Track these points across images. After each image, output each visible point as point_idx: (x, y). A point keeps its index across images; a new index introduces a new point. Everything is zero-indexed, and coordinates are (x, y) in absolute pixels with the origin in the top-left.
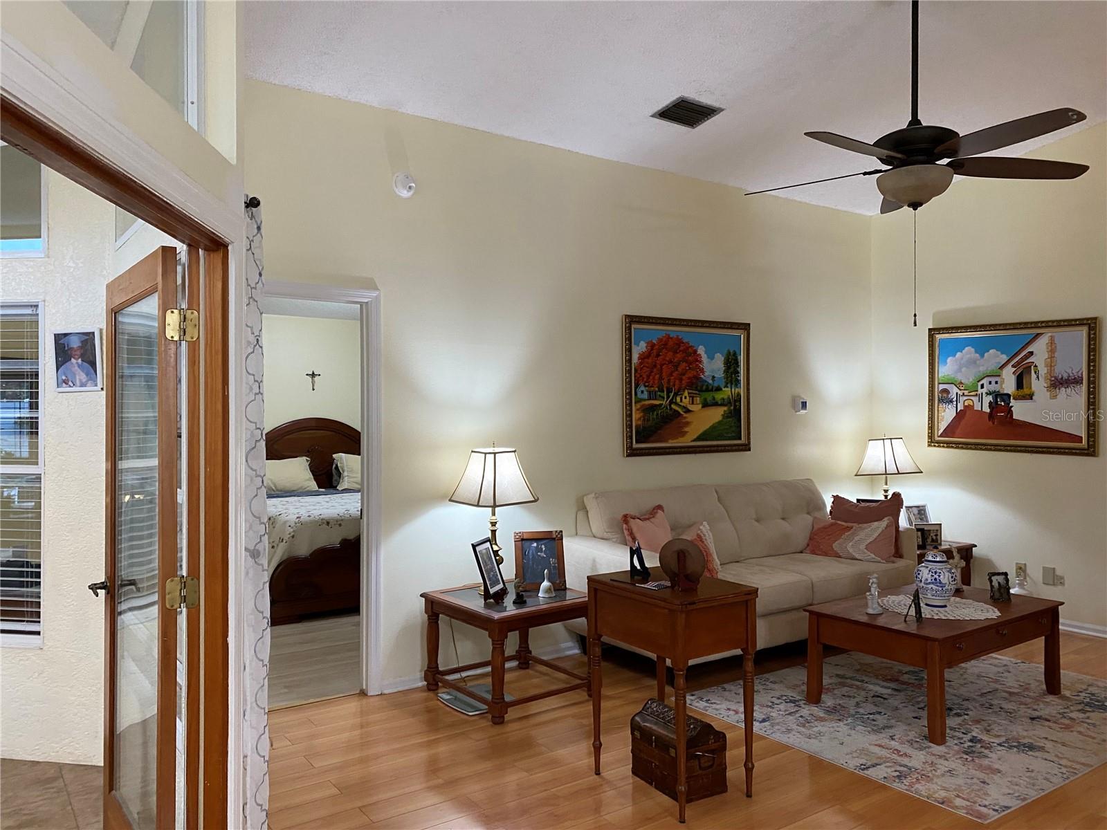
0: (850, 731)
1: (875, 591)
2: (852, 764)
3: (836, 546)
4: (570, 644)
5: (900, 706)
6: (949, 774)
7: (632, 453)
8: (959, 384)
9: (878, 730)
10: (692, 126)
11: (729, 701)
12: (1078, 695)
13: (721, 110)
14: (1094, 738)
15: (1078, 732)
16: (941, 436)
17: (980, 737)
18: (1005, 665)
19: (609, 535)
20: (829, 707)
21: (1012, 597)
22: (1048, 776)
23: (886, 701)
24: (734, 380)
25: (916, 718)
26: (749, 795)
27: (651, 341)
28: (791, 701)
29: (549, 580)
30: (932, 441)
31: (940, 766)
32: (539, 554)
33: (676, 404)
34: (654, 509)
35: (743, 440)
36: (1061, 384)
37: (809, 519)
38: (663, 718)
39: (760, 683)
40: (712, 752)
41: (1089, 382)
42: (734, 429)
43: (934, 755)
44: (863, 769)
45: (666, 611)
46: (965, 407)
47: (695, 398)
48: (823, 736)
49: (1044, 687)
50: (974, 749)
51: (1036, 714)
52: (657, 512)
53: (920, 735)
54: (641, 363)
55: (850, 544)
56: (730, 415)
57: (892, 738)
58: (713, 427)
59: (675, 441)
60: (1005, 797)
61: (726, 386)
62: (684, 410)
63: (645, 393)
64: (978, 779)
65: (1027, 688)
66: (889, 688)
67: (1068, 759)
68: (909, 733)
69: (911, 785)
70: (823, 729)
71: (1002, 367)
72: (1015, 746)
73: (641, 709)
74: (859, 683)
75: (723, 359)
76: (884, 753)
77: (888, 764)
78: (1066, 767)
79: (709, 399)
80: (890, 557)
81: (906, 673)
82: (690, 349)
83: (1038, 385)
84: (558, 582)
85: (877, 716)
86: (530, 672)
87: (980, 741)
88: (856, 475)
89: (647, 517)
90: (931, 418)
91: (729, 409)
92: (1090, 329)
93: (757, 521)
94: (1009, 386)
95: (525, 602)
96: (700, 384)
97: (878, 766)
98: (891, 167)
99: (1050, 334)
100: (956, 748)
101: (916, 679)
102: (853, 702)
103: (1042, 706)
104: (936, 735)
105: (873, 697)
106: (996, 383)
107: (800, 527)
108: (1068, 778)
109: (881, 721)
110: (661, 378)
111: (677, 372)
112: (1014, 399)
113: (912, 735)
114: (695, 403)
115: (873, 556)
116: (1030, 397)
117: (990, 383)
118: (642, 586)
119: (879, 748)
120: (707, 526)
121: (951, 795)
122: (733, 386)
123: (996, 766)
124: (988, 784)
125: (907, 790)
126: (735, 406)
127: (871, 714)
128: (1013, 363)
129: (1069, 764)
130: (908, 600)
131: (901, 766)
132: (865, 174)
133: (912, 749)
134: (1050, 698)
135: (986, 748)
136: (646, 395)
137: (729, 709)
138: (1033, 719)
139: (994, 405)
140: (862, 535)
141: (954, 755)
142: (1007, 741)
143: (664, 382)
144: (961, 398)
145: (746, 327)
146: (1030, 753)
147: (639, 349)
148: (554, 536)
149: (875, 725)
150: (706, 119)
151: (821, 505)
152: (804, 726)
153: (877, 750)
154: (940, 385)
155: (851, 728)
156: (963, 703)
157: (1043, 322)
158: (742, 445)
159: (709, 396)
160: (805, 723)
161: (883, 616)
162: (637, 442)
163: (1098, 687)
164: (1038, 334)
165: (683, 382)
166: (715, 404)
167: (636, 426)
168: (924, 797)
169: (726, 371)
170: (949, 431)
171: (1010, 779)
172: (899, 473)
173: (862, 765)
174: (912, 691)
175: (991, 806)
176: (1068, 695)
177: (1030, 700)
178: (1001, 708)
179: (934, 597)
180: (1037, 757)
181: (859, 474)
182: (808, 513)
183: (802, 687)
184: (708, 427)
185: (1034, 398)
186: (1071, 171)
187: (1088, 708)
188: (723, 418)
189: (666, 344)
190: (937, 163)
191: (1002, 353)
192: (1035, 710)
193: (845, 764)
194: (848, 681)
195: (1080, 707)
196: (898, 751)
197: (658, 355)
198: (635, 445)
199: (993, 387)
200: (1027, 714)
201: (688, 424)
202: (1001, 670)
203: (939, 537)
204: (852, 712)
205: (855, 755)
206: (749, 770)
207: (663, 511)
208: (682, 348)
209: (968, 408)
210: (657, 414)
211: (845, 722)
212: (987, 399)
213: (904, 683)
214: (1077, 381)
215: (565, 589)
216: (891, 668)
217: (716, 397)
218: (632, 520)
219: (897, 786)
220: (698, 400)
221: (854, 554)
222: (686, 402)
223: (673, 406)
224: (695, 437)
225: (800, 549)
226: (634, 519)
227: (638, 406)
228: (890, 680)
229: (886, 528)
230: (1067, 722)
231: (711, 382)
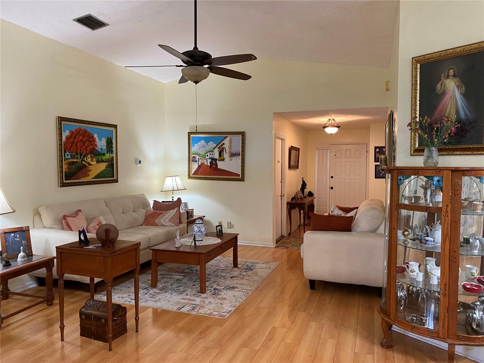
0: (171, 296)
1: (178, 237)
2: (175, 308)
3: (156, 221)
4: (31, 282)
5: (187, 282)
6: (209, 304)
7: (63, 185)
8: (199, 155)
9: (181, 293)
10: (93, 29)
11: (118, 294)
12: (243, 266)
13: (108, 25)
14: (251, 280)
15: (246, 279)
16: (193, 175)
17: (217, 288)
18: (219, 260)
19: (54, 226)
20: (160, 288)
21: (223, 234)
22: (241, 297)
23: (181, 281)
24: (110, 150)
25: (193, 285)
26: (137, 331)
27: (72, 130)
28: (145, 289)
29: (24, 252)
30: (189, 177)
31: (206, 302)
32: (15, 239)
33: (84, 161)
34: (77, 212)
35: (115, 178)
36: (233, 155)
37: (144, 211)
38: (96, 307)
39: (129, 283)
40: (121, 316)
41: (242, 155)
42: (111, 172)
43: (203, 298)
44: (180, 309)
45: (101, 257)
46: (201, 163)
47: (93, 159)
48: (161, 300)
49: (233, 265)
50: (215, 292)
51: (232, 276)
52: (79, 213)
53: (197, 291)
54: (67, 141)
55: (162, 220)
56: (109, 166)
57: (187, 295)
58: (101, 172)
59: (84, 179)
60: (229, 307)
61: (107, 153)
62: (88, 164)
63: (69, 156)
64: (219, 303)
65: (227, 267)
66: (181, 276)
67: (245, 289)
68: (193, 292)
69: (198, 311)
70: (161, 297)
71: (214, 149)
72: (228, 289)
73: (84, 305)
74: (170, 276)
75: (106, 140)
76: (186, 301)
77: (188, 305)
78: (245, 292)
79: (100, 159)
80: (178, 224)
81: (186, 269)
82: (90, 135)
83: (226, 156)
84: (28, 252)
85: (180, 288)
86: (9, 300)
87: (217, 289)
88: (161, 191)
89: (74, 216)
90: (189, 168)
91: (108, 164)
92: (242, 136)
93: (123, 213)
94: (216, 156)
95: (11, 265)
96: (95, 152)
97: (185, 307)
98: (186, 65)
99: (230, 137)
100: (210, 293)
101: (190, 271)
102: (169, 284)
103: (233, 272)
104: (203, 291)
105: (176, 280)
106: (212, 154)
107: (141, 215)
108: (246, 296)
109: (181, 289)
110: (77, 149)
111: (84, 146)
112: (219, 160)
113: (194, 292)
114: (93, 160)
115: (172, 224)
116: (223, 160)
117: (210, 154)
118: (87, 247)
119: (184, 300)
120: (102, 217)
121: (212, 311)
122: (110, 153)
123: (224, 297)
124: (223, 304)
125: (197, 313)
126: (111, 162)
127: (177, 287)
128: (218, 147)
129: (246, 291)
130: (191, 240)
131: (193, 305)
132: (177, 66)
133: (195, 297)
134: (235, 269)
135: (220, 291)
136: (69, 157)
137: (119, 297)
138: (231, 277)
139: (211, 163)
140: (167, 216)
141: (210, 296)
142: (225, 287)
143: (78, 151)
144: (200, 160)
145: (115, 126)
146: (233, 290)
147: (66, 134)
148: (24, 229)
149: (180, 291)
150: (100, 27)
151: (148, 205)
152: (152, 298)
153: (183, 301)
154: (192, 155)
155: (171, 295)
156: (208, 276)
157: (227, 132)
158: (115, 180)
159: (100, 158)
160: (153, 296)
161: (181, 247)
162: (65, 180)
163: (248, 262)
164: (226, 137)
165: (88, 151)
166: (103, 161)
167: (66, 172)
168: (203, 314)
169: (107, 146)
170: (196, 173)
171: (229, 301)
172: (178, 190)
173: (178, 308)
174: (190, 275)
175: (226, 312)
176: (240, 267)
177: (229, 271)
178: (221, 276)
179: (199, 237)
180: (236, 291)
181: (162, 191)
182: (144, 209)
183: (148, 282)
184: (99, 172)
185: (225, 160)
186: (246, 77)
187: (247, 270)
188: (106, 168)
189: (79, 132)
190: (204, 66)
191: (214, 143)
192: (231, 274)
193: (172, 309)
194: (166, 276)
195: (245, 270)
196: (191, 299)
197: (75, 138)
198: (65, 181)
199: (211, 156)
200: (229, 276)
201: (90, 171)
202: (218, 262)
203: (192, 214)
204: (170, 288)
205: (175, 305)
206: (137, 321)
207: (81, 212)
208: (86, 135)
209: (202, 164)
210: (75, 166)
211: (168, 293)
212: (209, 161)
213: (186, 273)
214: (239, 154)
215: (32, 255)
216: (180, 268)
217: (103, 158)
218: (68, 218)
219: (193, 313)
220: (94, 159)
221: (164, 224)
222: (89, 160)
223: (83, 162)
224: (93, 177)
225: (141, 224)
226: (69, 217)
227: (66, 162)
228: (181, 273)
229: (176, 212)
230: (242, 276)
231: (100, 151)
